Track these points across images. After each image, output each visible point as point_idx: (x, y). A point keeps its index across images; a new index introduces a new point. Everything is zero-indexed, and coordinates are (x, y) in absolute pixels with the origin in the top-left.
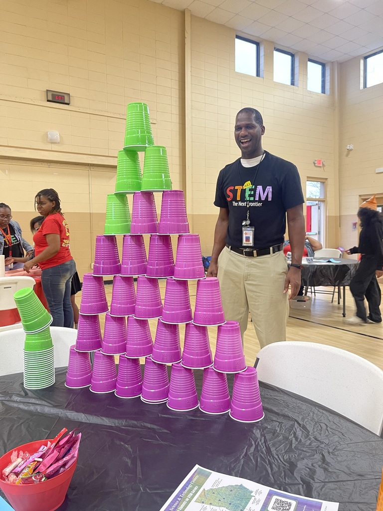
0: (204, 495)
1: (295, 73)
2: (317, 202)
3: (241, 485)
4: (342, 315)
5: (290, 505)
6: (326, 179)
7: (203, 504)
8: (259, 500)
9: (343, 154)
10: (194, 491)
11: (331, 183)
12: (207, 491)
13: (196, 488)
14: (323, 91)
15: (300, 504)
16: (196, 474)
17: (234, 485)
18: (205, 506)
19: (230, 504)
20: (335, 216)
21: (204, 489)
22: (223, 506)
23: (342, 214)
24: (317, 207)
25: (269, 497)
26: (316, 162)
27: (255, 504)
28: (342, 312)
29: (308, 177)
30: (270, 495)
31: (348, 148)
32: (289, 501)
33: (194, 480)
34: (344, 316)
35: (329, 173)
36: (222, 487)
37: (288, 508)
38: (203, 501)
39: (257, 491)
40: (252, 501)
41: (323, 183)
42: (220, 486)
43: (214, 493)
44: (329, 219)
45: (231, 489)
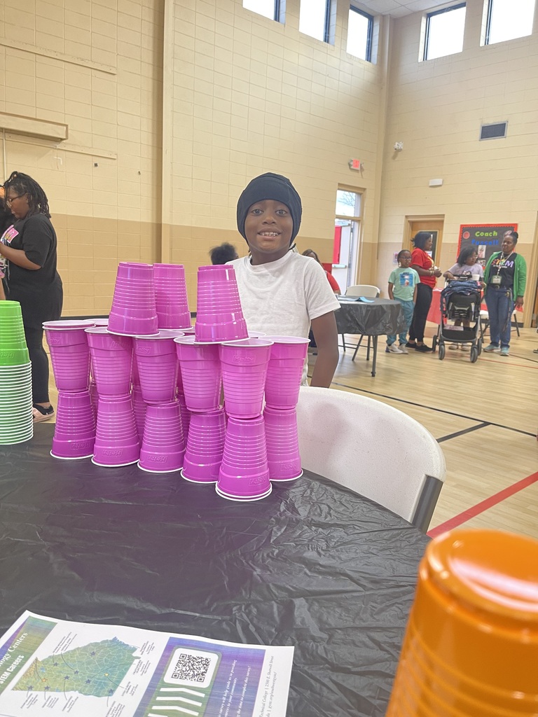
0: (36, 670)
1: (331, 24)
2: (350, 222)
3: (115, 639)
4: (371, 375)
5: (206, 663)
6: (365, 189)
7: (30, 693)
8: (148, 664)
9: (389, 154)
10: (13, 667)
11: (369, 194)
12: (43, 661)
13: (17, 661)
14: (369, 58)
15: (226, 657)
16: (21, 631)
17: (99, 641)
18: (34, 696)
19: (89, 681)
20: (373, 244)
21: (36, 659)
22: (73, 690)
23: (382, 241)
24: (349, 228)
25: (167, 654)
26: (352, 163)
27: (140, 673)
28: (371, 370)
29: (339, 184)
30: (170, 648)
31: (396, 146)
32: (205, 655)
33: (18, 642)
34: (373, 376)
35: (368, 181)
36: (75, 650)
37: (202, 670)
38: (30, 684)
39: (144, 647)
40: (133, 668)
41: (359, 194)
42: (71, 648)
43: (56, 664)
44: (364, 247)
45: (92, 650)
